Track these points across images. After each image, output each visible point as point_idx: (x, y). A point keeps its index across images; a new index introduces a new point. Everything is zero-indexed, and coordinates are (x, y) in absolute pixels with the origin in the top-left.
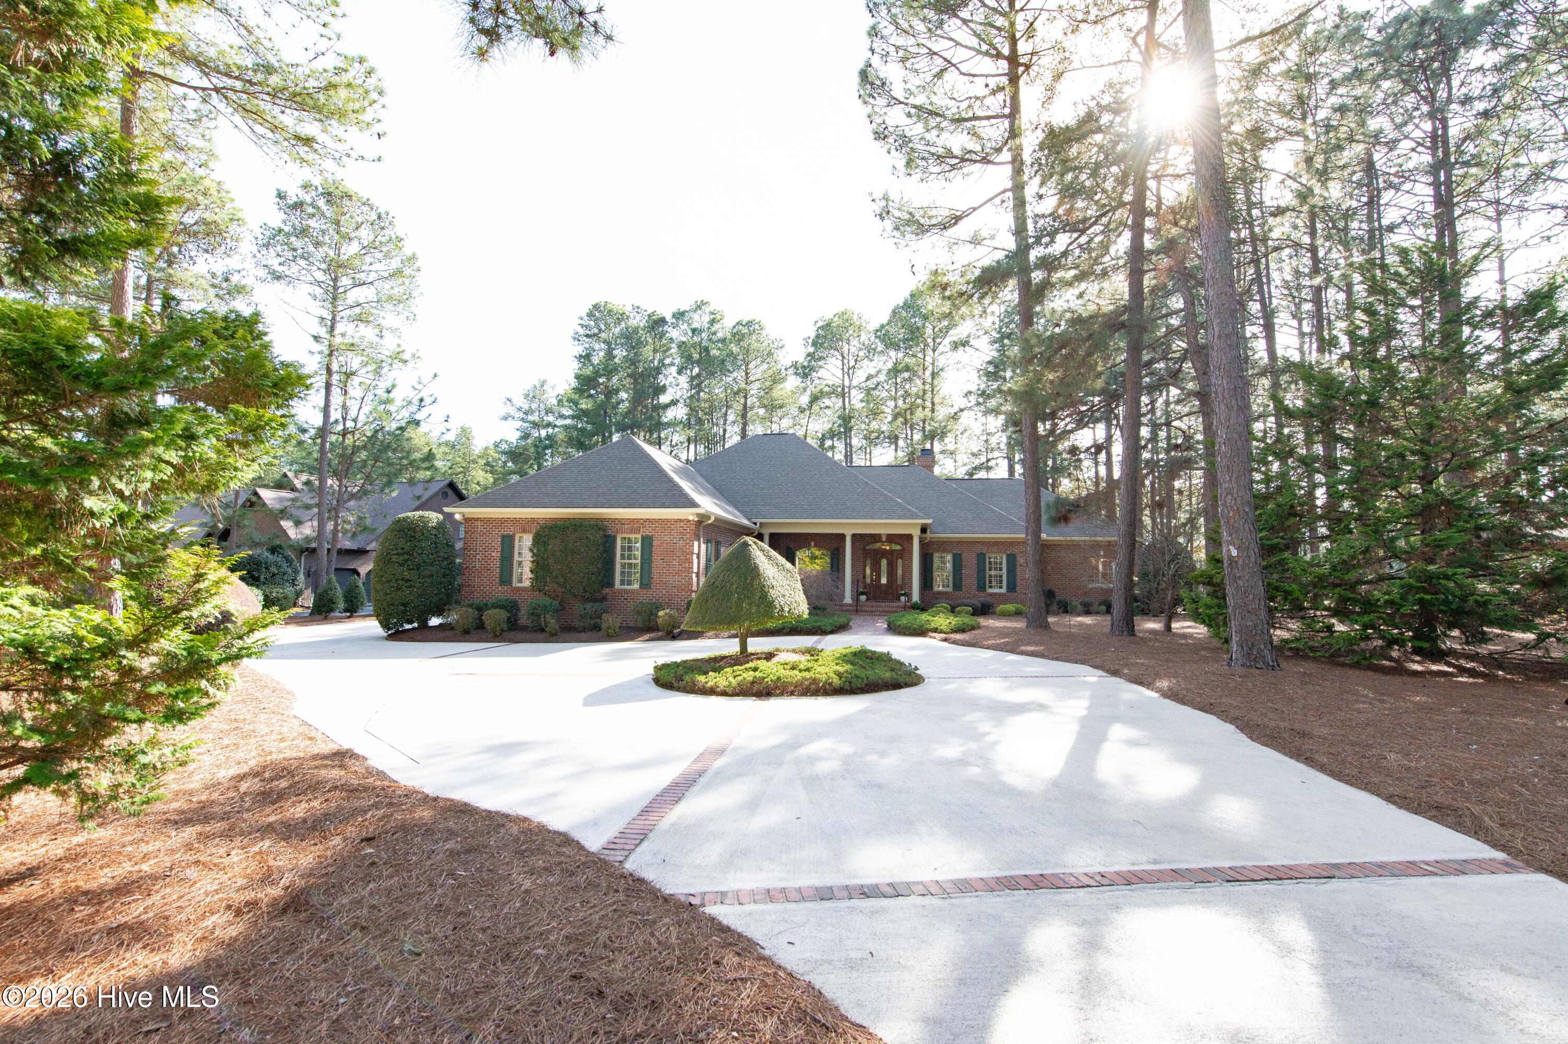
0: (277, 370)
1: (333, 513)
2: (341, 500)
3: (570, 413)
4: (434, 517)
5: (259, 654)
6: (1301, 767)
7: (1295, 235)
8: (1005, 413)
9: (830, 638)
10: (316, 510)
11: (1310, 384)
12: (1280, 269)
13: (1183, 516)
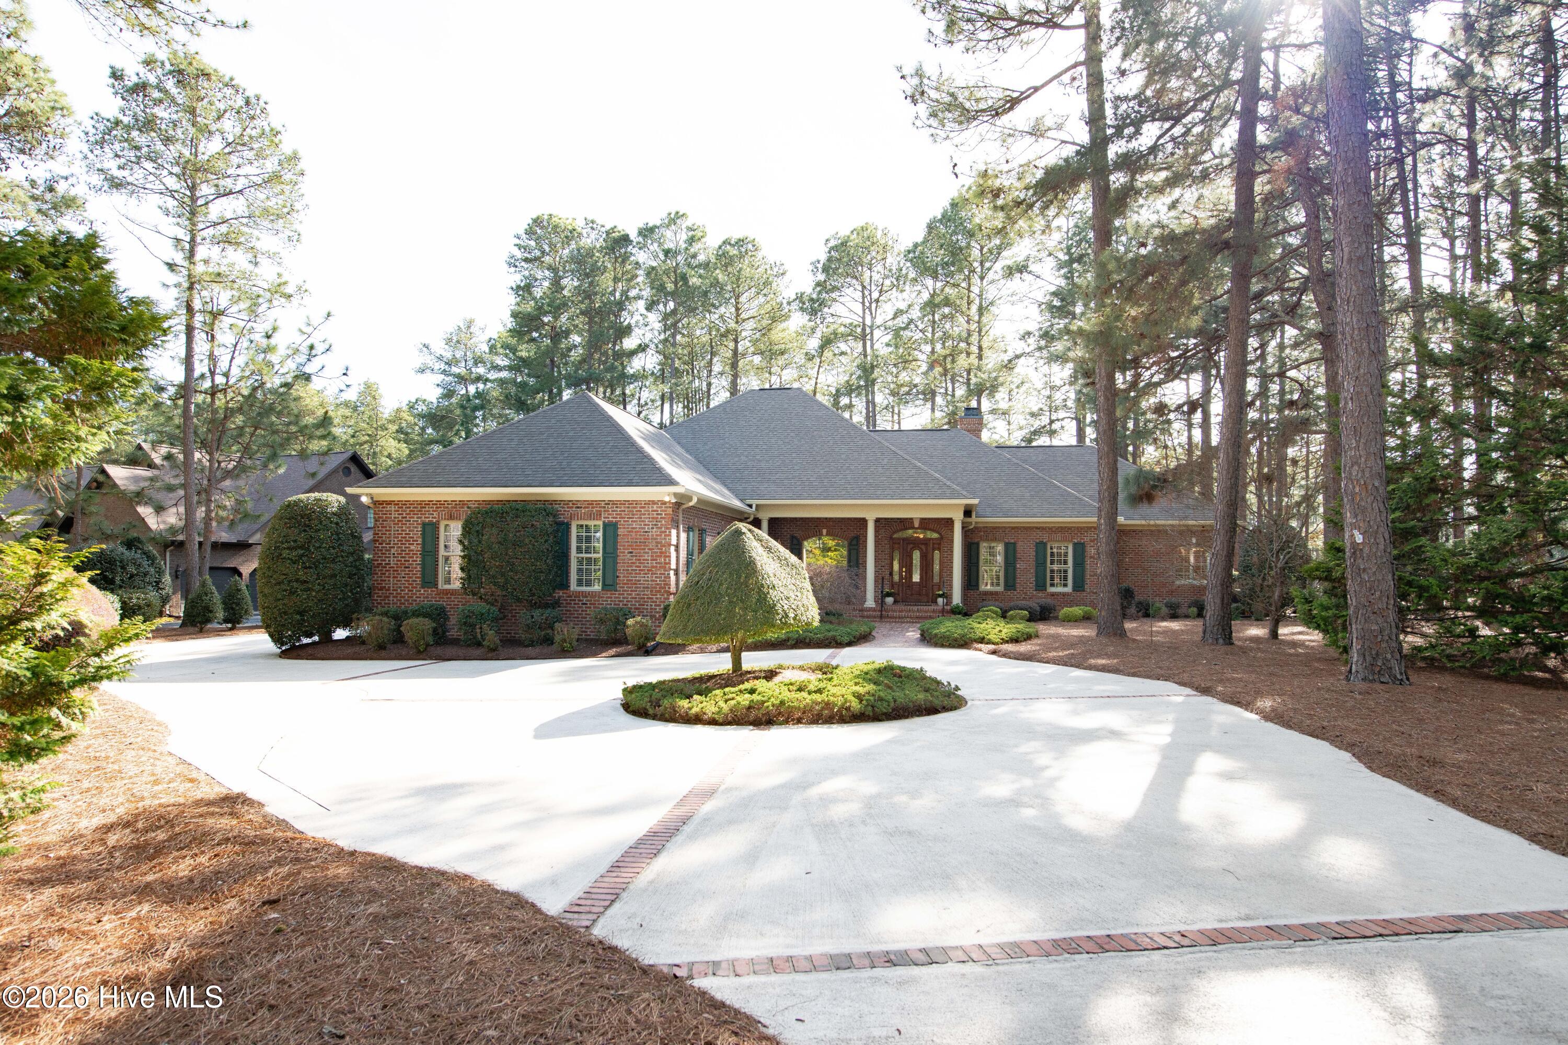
0: (125, 309)
1: (204, 496)
2: (214, 478)
3: (506, 362)
4: (334, 500)
5: (122, 675)
6: (1430, 802)
7: (1449, 127)
8: (1073, 360)
9: (847, 651)
10: (181, 492)
11: (1462, 322)
12: (1429, 172)
13: (1297, 493)
